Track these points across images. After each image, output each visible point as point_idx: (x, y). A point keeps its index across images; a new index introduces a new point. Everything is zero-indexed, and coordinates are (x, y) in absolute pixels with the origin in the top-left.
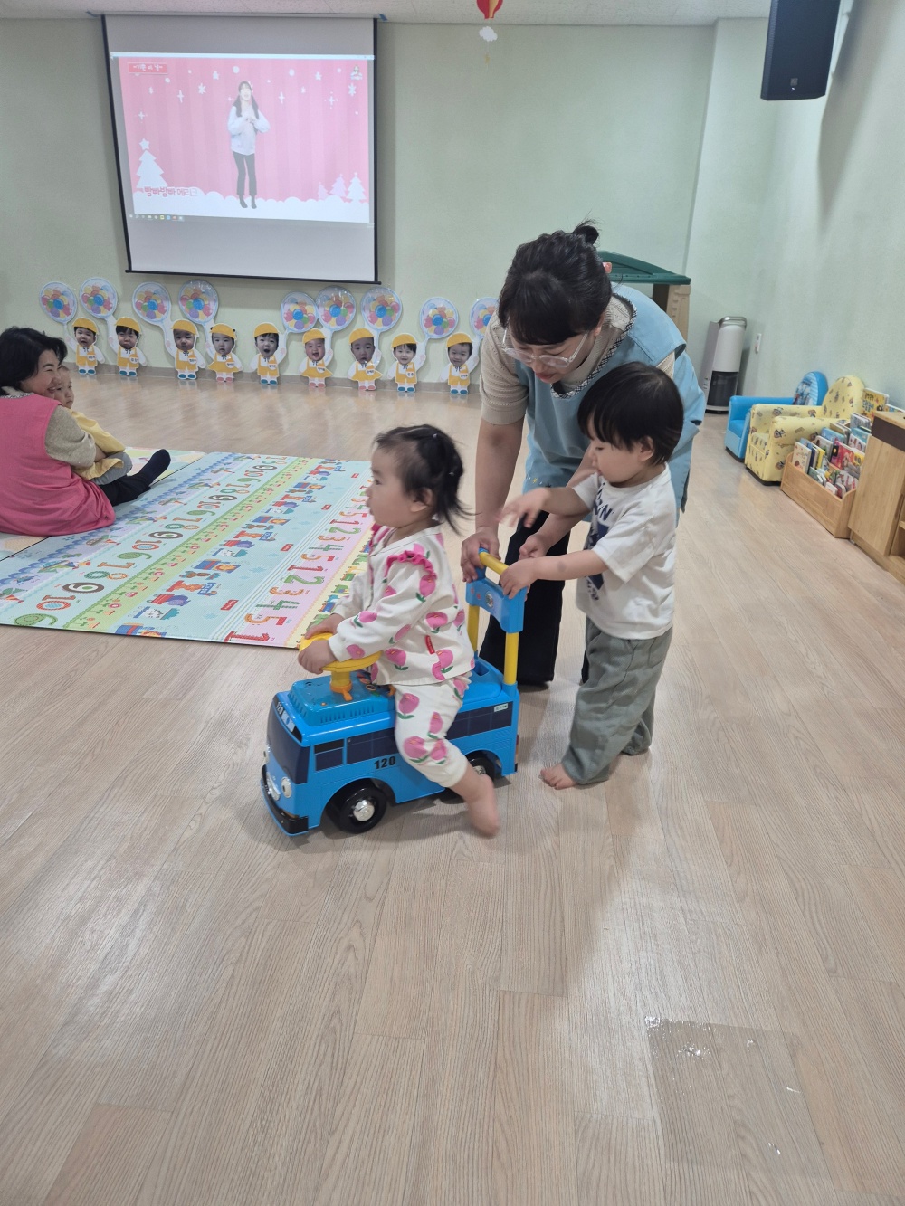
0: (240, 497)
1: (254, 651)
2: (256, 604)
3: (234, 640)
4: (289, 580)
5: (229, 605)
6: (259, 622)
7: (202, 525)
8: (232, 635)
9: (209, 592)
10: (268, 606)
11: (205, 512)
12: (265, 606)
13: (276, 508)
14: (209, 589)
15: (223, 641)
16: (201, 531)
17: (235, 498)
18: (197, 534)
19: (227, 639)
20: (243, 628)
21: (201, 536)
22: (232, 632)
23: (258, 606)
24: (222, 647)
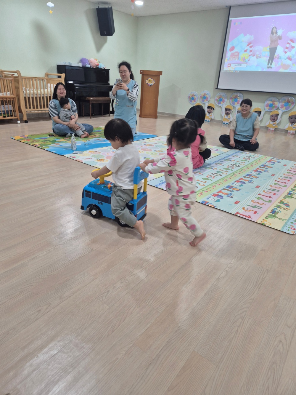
0: (242, 166)
1: (245, 220)
2: (246, 204)
3: (238, 215)
4: (258, 198)
5: (237, 202)
6: (247, 211)
7: (228, 173)
8: (238, 213)
9: (230, 196)
10: (251, 206)
11: (229, 169)
12: (249, 206)
13: (254, 172)
14: (230, 195)
15: (234, 214)
16: (228, 175)
17: (239, 166)
18: (226, 176)
19: (236, 214)
20: (241, 211)
21: (228, 177)
22: (238, 212)
23: (247, 205)
24: (233, 216)
